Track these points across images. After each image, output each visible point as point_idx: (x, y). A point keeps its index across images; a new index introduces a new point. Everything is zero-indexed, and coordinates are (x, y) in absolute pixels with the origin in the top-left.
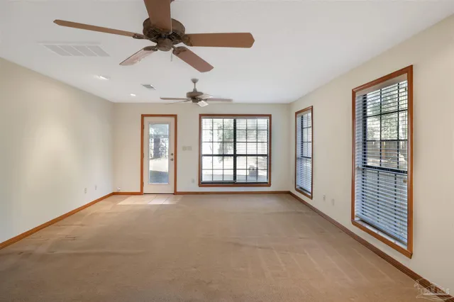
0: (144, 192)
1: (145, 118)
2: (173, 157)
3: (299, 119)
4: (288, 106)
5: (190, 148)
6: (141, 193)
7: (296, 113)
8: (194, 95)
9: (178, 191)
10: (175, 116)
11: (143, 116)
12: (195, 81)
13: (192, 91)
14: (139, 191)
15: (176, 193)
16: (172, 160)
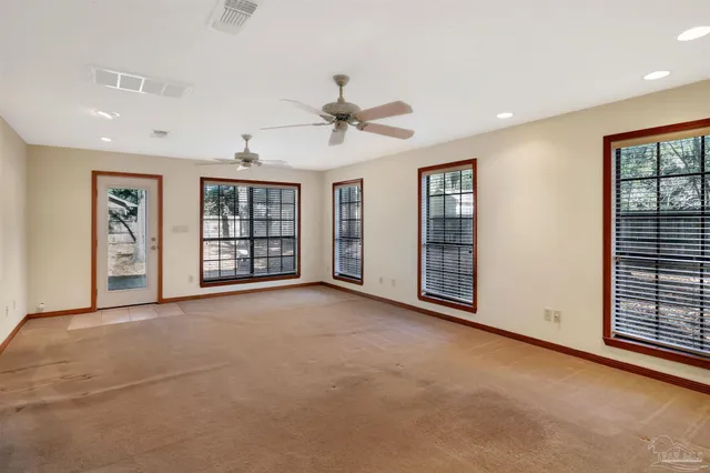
0: (99, 306)
1: (99, 178)
2: (155, 244)
3: (337, 192)
4: (320, 175)
5: (185, 229)
6: (93, 309)
7: (335, 185)
8: (246, 156)
9: (165, 296)
10: (159, 178)
11: (95, 174)
12: (246, 138)
13: (242, 151)
14: (89, 305)
15: (161, 301)
16: (153, 248)
